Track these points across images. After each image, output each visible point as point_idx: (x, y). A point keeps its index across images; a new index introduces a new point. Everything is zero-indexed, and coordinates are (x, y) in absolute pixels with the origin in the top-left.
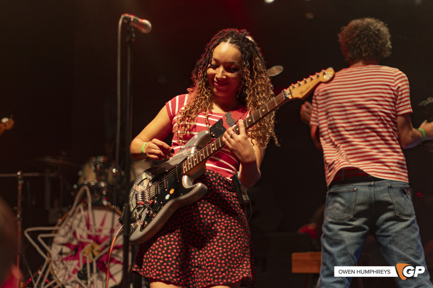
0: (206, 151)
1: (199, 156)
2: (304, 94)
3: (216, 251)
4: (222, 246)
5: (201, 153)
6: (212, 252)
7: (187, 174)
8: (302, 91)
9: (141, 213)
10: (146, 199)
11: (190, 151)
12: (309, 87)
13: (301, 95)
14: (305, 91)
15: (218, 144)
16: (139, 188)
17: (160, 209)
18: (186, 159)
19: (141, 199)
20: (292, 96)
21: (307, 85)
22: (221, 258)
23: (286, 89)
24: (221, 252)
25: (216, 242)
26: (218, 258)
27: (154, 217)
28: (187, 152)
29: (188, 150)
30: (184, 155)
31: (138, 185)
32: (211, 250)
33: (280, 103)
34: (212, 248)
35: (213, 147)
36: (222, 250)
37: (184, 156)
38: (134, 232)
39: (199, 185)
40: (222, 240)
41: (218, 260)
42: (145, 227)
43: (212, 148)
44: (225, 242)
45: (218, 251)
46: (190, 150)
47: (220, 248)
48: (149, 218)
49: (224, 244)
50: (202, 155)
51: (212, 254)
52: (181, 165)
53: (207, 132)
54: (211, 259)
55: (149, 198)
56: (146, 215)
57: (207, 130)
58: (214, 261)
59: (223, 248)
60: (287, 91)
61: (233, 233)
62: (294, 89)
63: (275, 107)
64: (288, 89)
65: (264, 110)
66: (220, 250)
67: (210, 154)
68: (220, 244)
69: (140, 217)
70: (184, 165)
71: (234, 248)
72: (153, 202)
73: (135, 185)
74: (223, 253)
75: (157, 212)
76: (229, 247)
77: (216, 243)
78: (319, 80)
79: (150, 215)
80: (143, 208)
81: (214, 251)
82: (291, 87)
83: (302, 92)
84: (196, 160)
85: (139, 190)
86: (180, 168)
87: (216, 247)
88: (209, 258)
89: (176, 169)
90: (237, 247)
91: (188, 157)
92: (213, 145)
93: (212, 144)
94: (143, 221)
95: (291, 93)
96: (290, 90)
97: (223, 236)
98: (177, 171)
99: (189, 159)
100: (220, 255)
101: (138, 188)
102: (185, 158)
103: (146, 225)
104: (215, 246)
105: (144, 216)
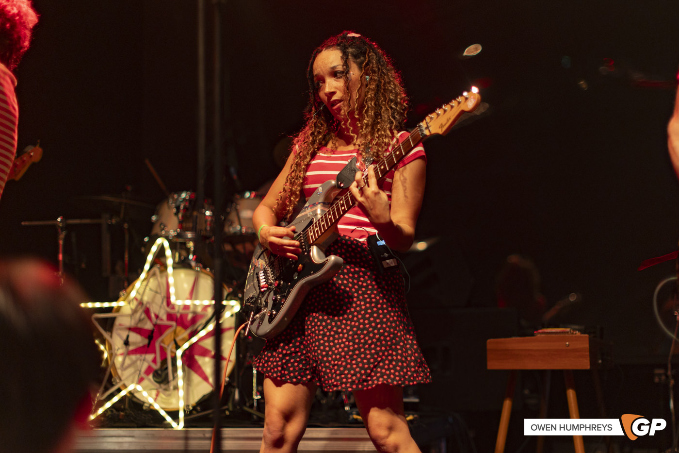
0: (335, 212)
1: (327, 219)
2: (444, 129)
3: (345, 346)
4: (353, 340)
5: (329, 215)
6: (340, 347)
7: (315, 243)
8: (442, 124)
9: (267, 299)
10: (270, 279)
11: (316, 211)
12: (450, 119)
13: (440, 129)
14: (445, 124)
15: (347, 202)
16: (260, 263)
17: (289, 293)
18: (311, 223)
19: (265, 278)
20: (430, 132)
21: (447, 115)
22: (351, 356)
23: (422, 121)
24: (351, 348)
25: (345, 333)
26: (347, 357)
27: (283, 304)
28: (312, 212)
29: (313, 209)
30: (309, 216)
31: (258, 259)
32: (340, 344)
33: (416, 142)
34: (340, 341)
35: (342, 205)
36: (353, 346)
37: (309, 218)
38: (262, 323)
39: (333, 258)
40: (353, 331)
41: (348, 359)
42: (274, 317)
43: (341, 208)
44: (357, 334)
45: (348, 346)
46: (315, 208)
47: (351, 344)
48: (277, 306)
49: (356, 337)
50: (330, 217)
51: (340, 350)
52: (306, 232)
53: (333, 182)
54: (338, 356)
55: (273, 279)
56: (272, 301)
57: (333, 179)
58: (343, 359)
59: (354, 343)
60: (423, 124)
61: (368, 319)
62: (432, 121)
63: (410, 148)
64: (424, 121)
65: (398, 153)
66: (351, 346)
67: (340, 216)
68: (350, 338)
69: (267, 303)
70: (311, 231)
71: (370, 342)
72: (279, 284)
73: (254, 257)
74: (353, 351)
75: (286, 297)
76: (362, 341)
77: (346, 336)
78: (460, 107)
79: (278, 301)
80: (267, 293)
81: (342, 345)
82: (427, 118)
83: (442, 126)
84: (324, 224)
85: (260, 266)
86: (306, 235)
87: (346, 342)
88: (336, 355)
89: (301, 237)
90: (374, 340)
91: (313, 219)
92: (342, 202)
93: (340, 201)
94: (270, 310)
95: (427, 128)
96: (427, 123)
97: (354, 326)
98: (302, 240)
99: (316, 223)
100: (350, 353)
101: (258, 262)
102: (310, 220)
103: (276, 315)
104: (344, 340)
105: (270, 302)
